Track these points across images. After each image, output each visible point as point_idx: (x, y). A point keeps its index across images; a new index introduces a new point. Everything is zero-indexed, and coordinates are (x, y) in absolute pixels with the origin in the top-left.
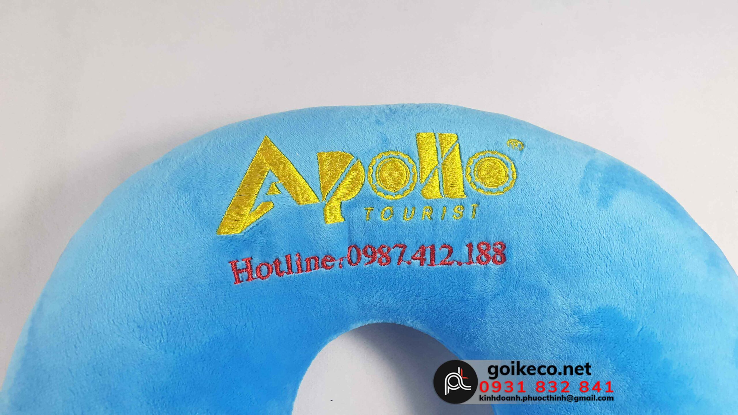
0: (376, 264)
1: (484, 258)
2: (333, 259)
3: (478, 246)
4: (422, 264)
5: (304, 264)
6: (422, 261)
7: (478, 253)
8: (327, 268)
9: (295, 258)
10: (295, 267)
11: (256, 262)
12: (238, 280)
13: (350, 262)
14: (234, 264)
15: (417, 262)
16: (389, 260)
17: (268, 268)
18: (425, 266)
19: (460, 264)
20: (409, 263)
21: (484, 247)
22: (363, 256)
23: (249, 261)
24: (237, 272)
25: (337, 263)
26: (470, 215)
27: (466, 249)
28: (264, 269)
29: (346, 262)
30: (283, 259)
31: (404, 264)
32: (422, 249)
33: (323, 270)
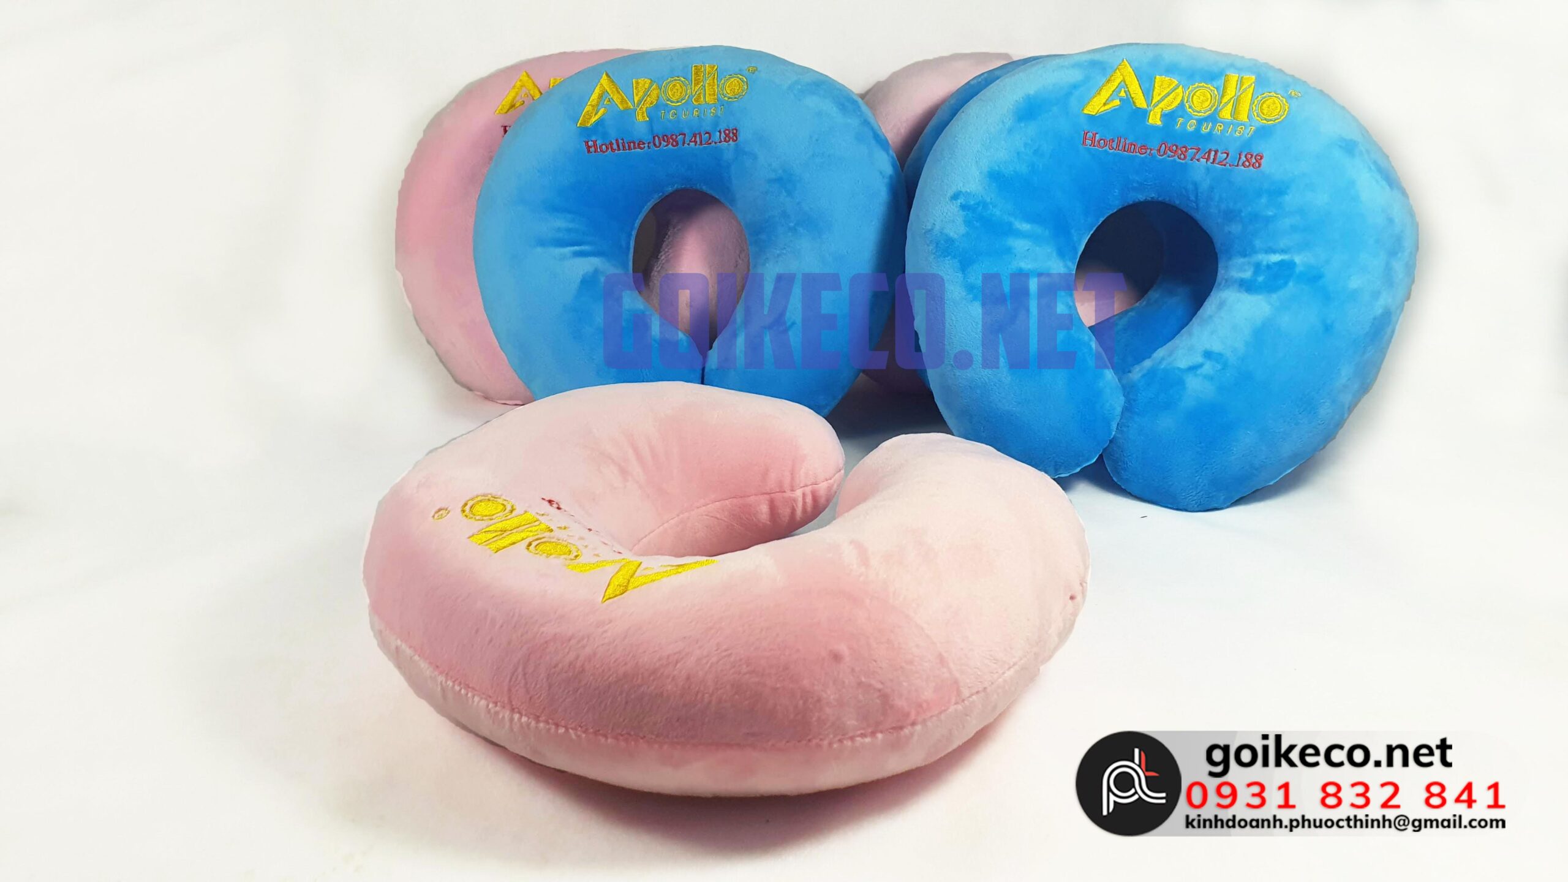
0: (670, 146)
1: (727, 139)
2: (644, 144)
3: (724, 132)
4: (695, 145)
5: (627, 146)
6: (695, 142)
7: (724, 136)
8: (641, 149)
9: (620, 141)
10: (621, 147)
11: (599, 143)
12: (589, 151)
13: (655, 145)
14: (587, 143)
15: (693, 143)
16: (677, 144)
17: (607, 147)
18: (697, 146)
19: (715, 143)
20: (689, 144)
21: (727, 132)
22: (662, 142)
23: (595, 142)
24: (589, 147)
25: (646, 145)
26: (719, 113)
27: (718, 133)
28: (604, 147)
29: (651, 145)
30: (614, 142)
31: (686, 145)
32: (695, 136)
33: (639, 150)
